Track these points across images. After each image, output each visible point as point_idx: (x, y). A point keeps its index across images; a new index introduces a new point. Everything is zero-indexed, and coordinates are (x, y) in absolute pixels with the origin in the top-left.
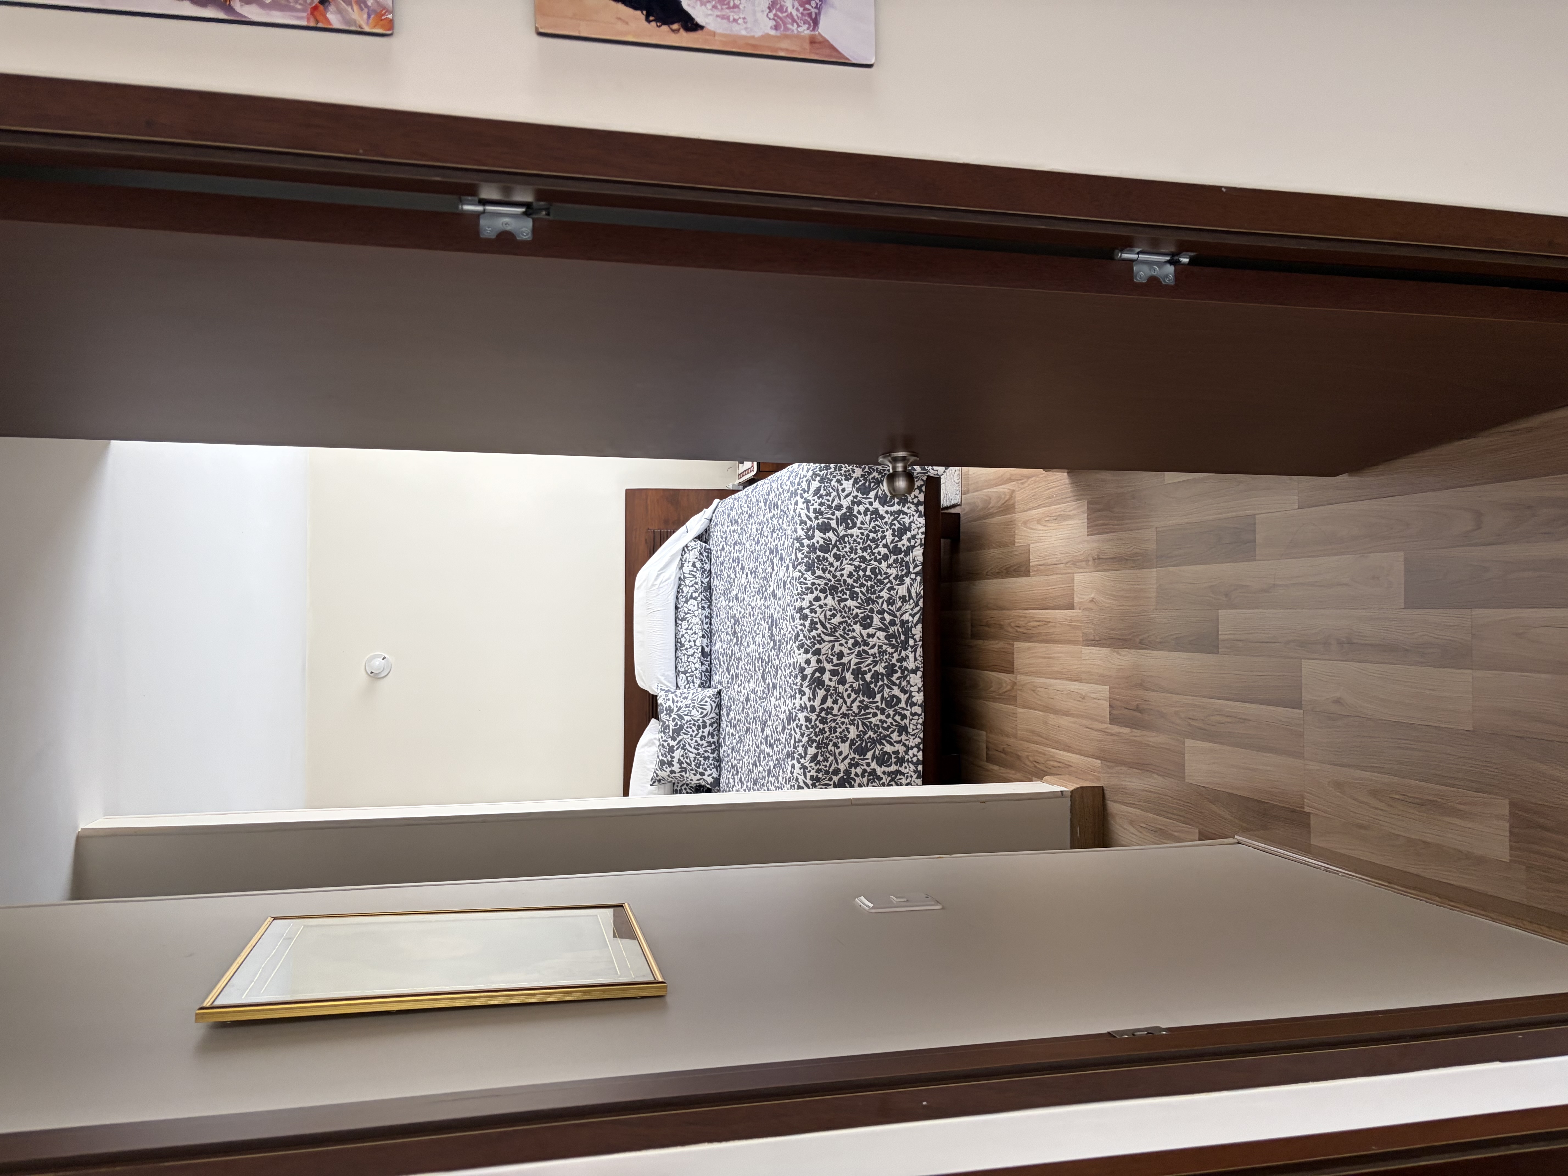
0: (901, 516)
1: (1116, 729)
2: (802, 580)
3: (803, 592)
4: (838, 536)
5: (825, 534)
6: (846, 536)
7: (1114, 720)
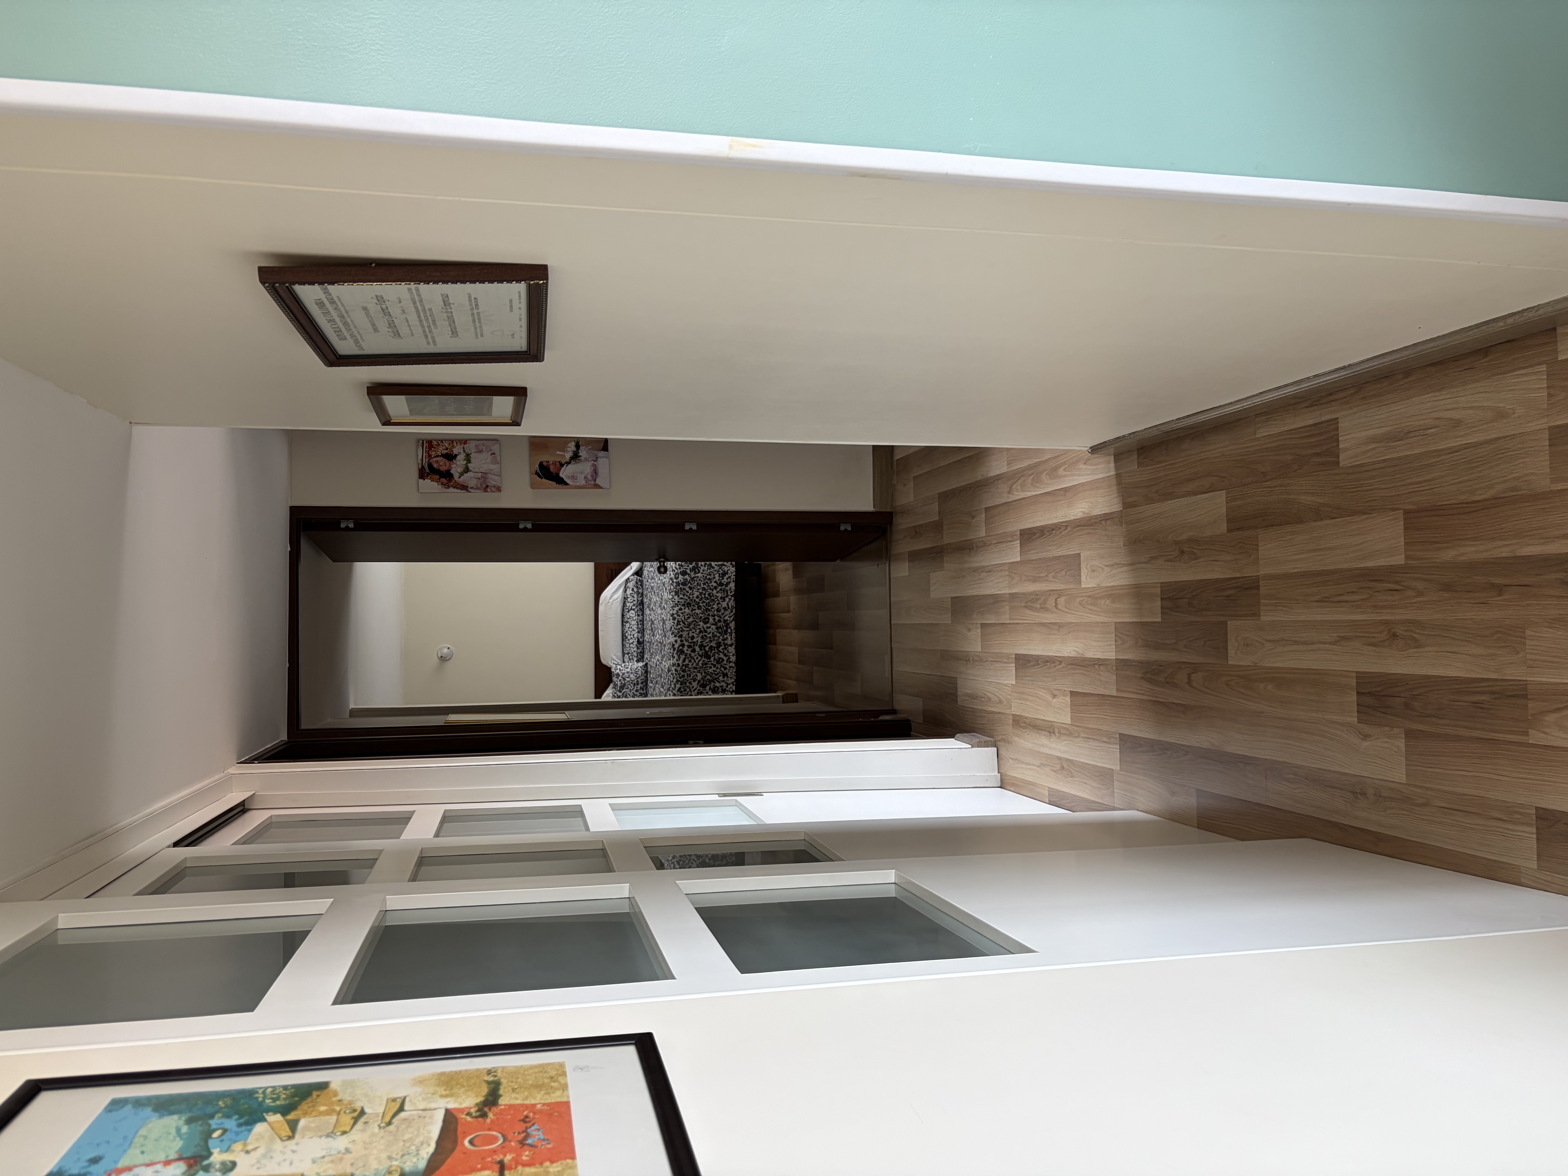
0: (723, 567)
1: (801, 666)
2: (673, 600)
3: (673, 606)
4: (691, 578)
5: (684, 576)
6: (695, 577)
7: (800, 662)
